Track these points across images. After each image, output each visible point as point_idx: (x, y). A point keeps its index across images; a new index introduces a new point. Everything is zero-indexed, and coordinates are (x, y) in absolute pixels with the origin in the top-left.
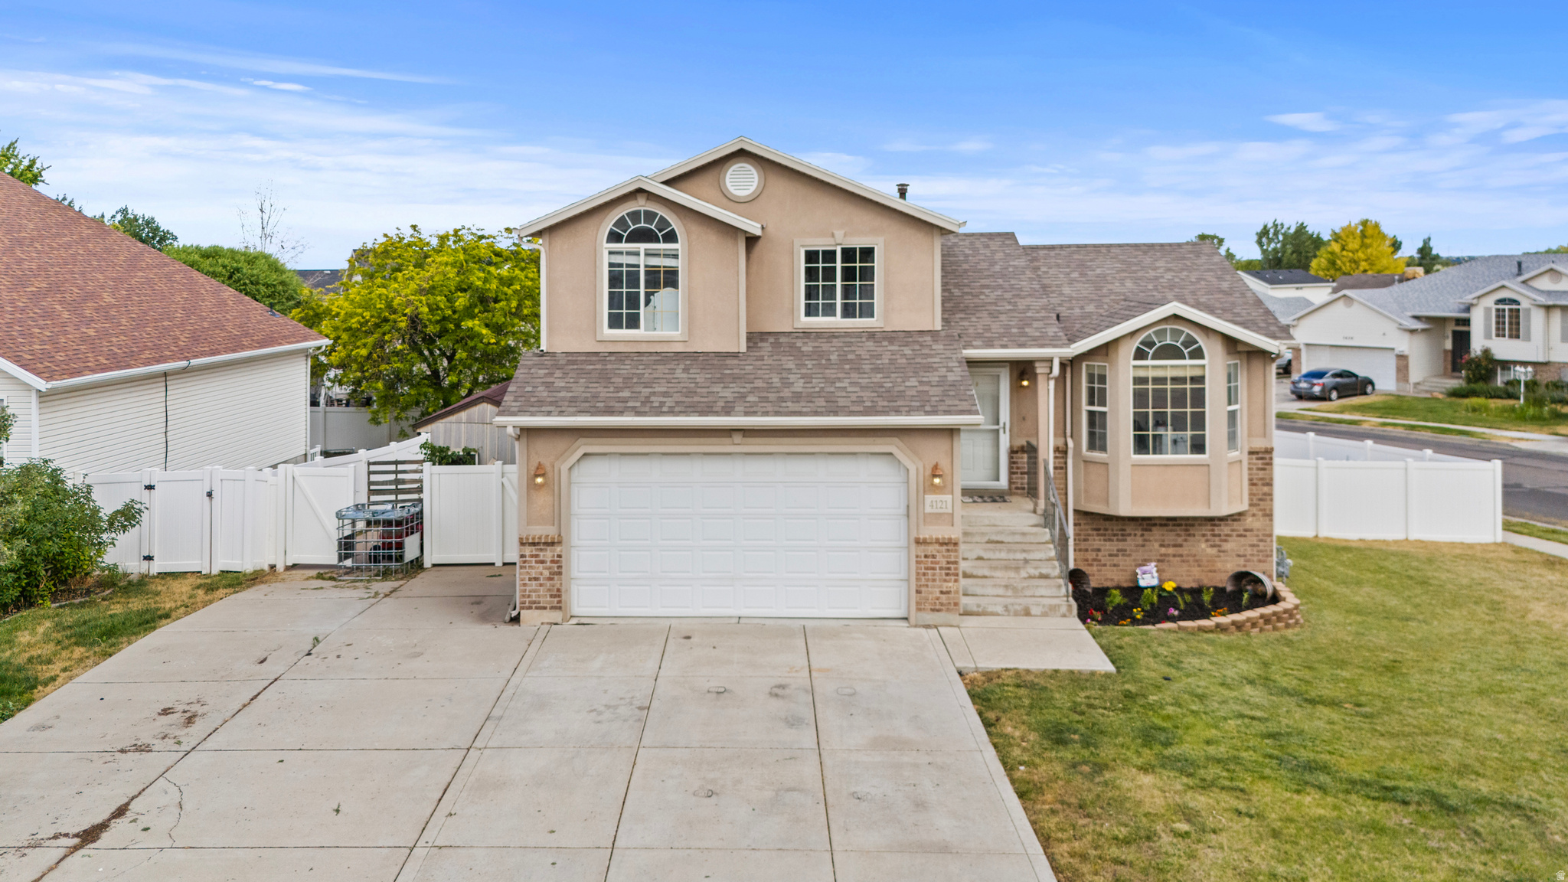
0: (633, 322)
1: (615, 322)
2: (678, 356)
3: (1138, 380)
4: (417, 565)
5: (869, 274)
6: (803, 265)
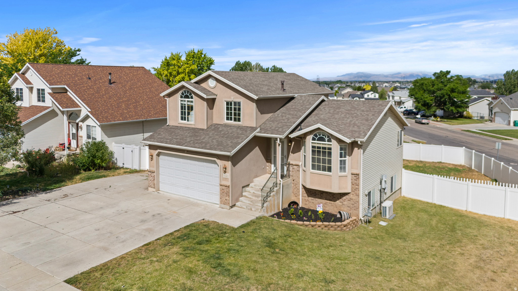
0: (185, 119)
1: (182, 118)
3: (313, 147)
5: (239, 109)
6: (225, 106)
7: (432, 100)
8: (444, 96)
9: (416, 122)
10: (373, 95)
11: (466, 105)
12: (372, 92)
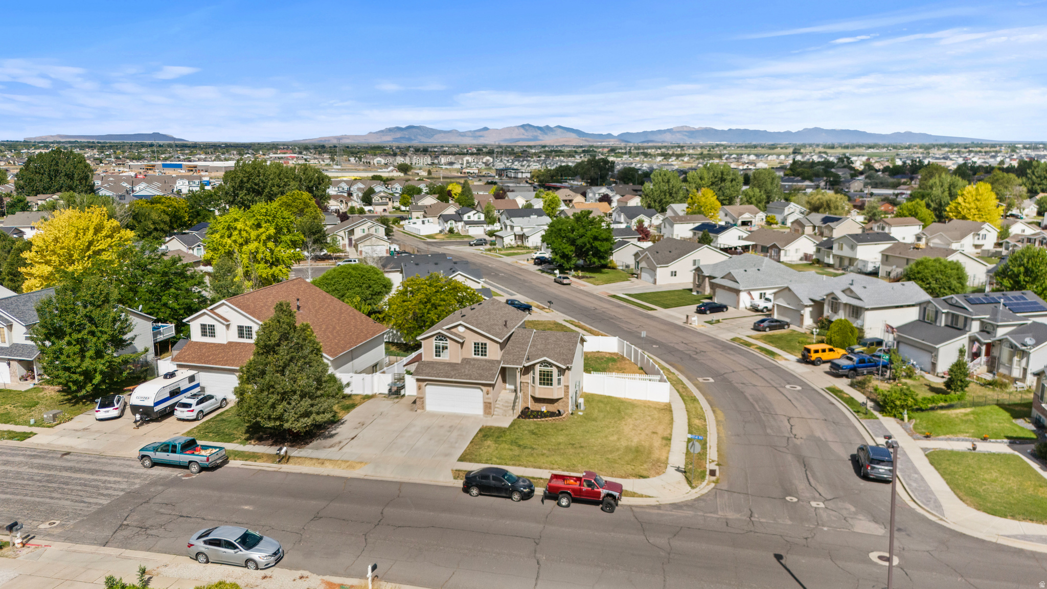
0: (440, 356)
1: (436, 356)
2: (448, 363)
3: (540, 371)
4: (404, 395)
5: (485, 348)
6: (473, 346)
7: (572, 251)
8: (585, 245)
9: (556, 281)
10: (477, 215)
12: (475, 212)
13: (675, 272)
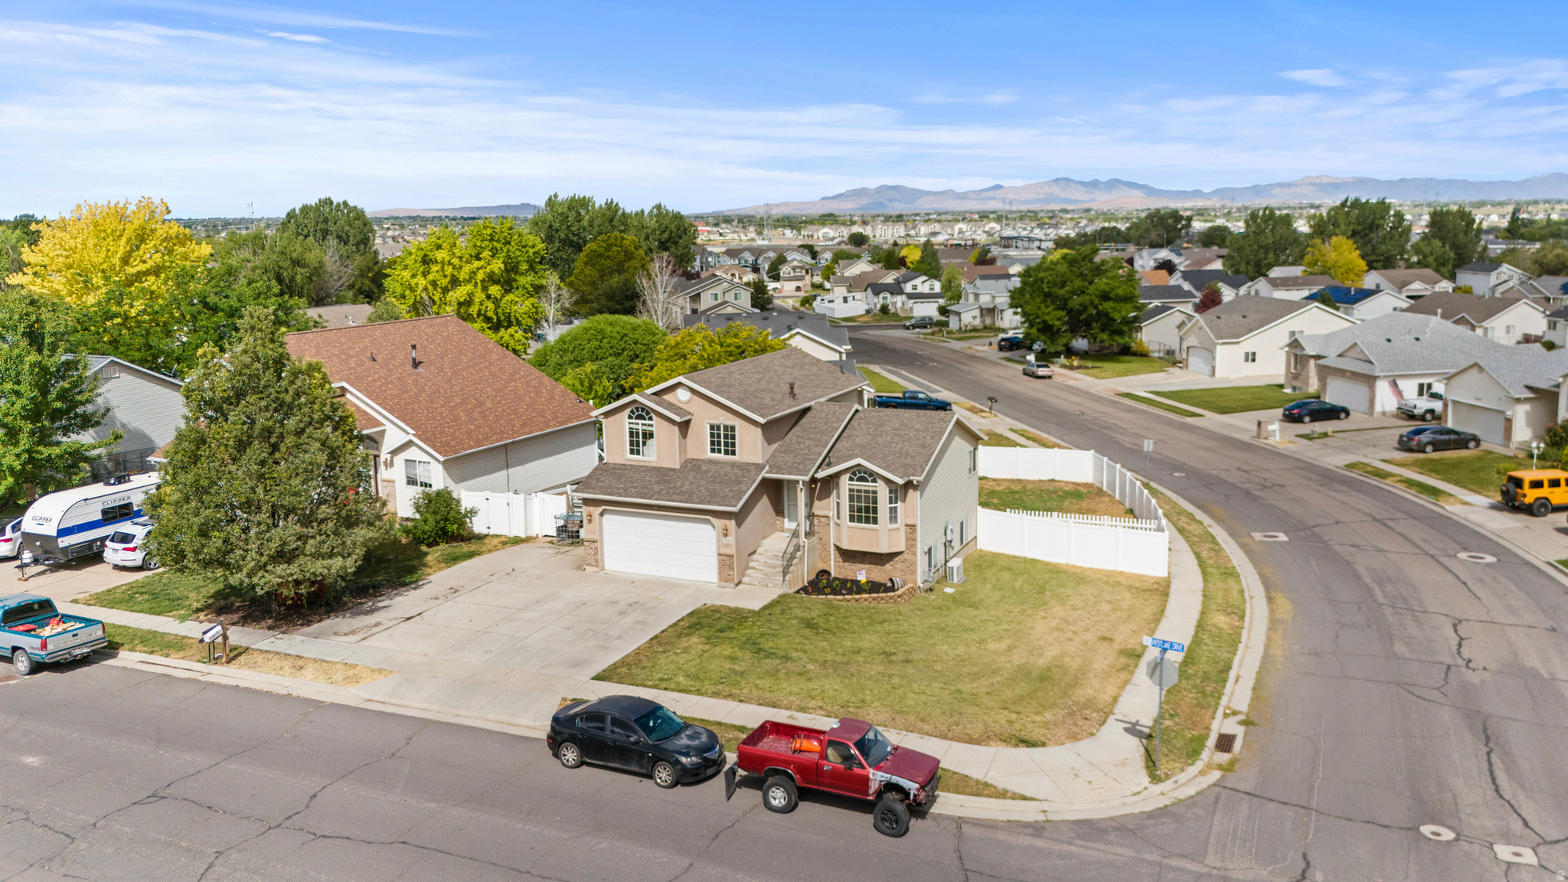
0: (638, 453)
1: (632, 452)
2: (654, 468)
3: (851, 490)
5: (733, 437)
6: (708, 431)
9: (1026, 373)
10: (927, 284)
11: (1133, 325)
12: (925, 278)
13: (1254, 354)
